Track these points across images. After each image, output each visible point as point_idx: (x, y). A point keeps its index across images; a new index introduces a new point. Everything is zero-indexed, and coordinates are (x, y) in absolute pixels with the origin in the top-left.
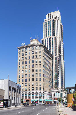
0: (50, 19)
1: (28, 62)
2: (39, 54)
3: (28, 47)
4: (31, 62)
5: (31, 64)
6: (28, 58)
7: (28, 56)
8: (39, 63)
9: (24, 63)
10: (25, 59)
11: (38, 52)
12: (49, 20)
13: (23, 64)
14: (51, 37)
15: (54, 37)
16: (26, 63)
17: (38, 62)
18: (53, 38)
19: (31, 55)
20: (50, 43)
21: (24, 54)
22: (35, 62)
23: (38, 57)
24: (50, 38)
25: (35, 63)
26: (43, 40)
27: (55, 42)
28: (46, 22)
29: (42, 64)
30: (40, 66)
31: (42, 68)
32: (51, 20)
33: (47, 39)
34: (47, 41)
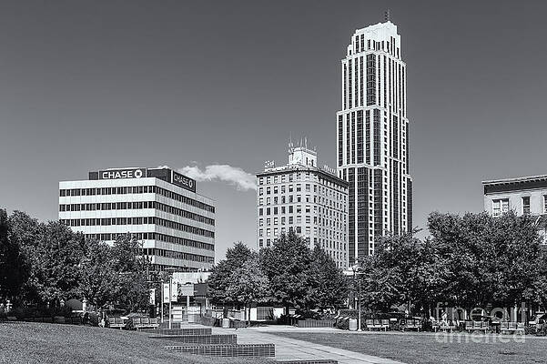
0: (363, 50)
1: (280, 210)
2: (303, 194)
3: (280, 174)
4: (287, 210)
5: (287, 215)
6: (280, 201)
7: (279, 195)
8: (303, 213)
9: (272, 211)
10: (272, 201)
11: (303, 187)
12: (359, 56)
13: (269, 213)
14: (365, 108)
15: (371, 108)
16: (276, 212)
17: (303, 211)
18: (368, 112)
19: (287, 194)
20: (360, 126)
21: (272, 190)
22: (295, 210)
23: (303, 199)
24: (360, 113)
25: (295, 214)
26: (341, 117)
27: (377, 125)
28: (350, 61)
29: (312, 215)
30: (308, 220)
31: (312, 225)
32: (364, 54)
33: (353, 113)
34: (353, 120)
